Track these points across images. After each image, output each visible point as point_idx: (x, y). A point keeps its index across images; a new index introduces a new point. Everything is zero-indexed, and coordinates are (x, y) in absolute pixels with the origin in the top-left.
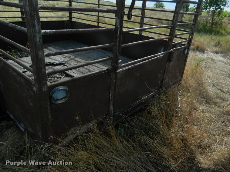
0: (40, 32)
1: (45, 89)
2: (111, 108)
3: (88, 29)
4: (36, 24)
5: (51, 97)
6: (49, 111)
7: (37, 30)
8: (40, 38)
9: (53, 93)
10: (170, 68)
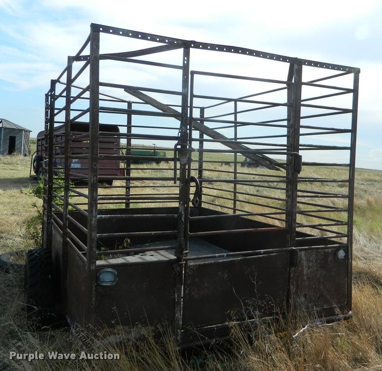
0: (96, 217)
1: (93, 268)
2: (177, 315)
3: (144, 215)
4: (94, 210)
5: (98, 278)
6: (94, 293)
8: (95, 221)
9: (101, 274)
10: (305, 278)
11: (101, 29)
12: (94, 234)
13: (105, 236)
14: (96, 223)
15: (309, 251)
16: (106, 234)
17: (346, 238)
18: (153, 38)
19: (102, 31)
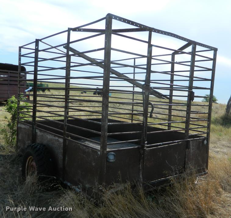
1: (105, 152)
2: (140, 176)
4: (106, 120)
5: (107, 158)
6: (105, 166)
7: (106, 123)
9: (109, 155)
10: (191, 155)
11: (113, 17)
12: (106, 133)
13: (111, 134)
14: (107, 127)
15: (193, 141)
16: (111, 133)
17: (206, 134)
18: (132, 23)
19: (114, 18)
